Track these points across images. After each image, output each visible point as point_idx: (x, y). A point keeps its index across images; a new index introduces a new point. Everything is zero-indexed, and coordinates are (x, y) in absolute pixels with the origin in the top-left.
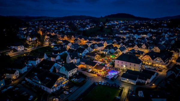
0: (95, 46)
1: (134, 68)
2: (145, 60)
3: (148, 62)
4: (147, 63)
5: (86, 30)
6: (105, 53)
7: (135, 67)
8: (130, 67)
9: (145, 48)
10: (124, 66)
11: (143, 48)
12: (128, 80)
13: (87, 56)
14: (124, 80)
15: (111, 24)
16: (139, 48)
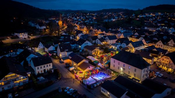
0: (106, 38)
1: (135, 75)
2: (162, 63)
3: (167, 67)
4: (165, 68)
5: (112, 21)
6: (115, 48)
7: (136, 73)
8: (129, 72)
9: (172, 45)
10: (122, 69)
11: (170, 45)
12: (108, 93)
13: (85, 50)
14: (105, 92)
15: (145, 16)
16: (164, 44)
